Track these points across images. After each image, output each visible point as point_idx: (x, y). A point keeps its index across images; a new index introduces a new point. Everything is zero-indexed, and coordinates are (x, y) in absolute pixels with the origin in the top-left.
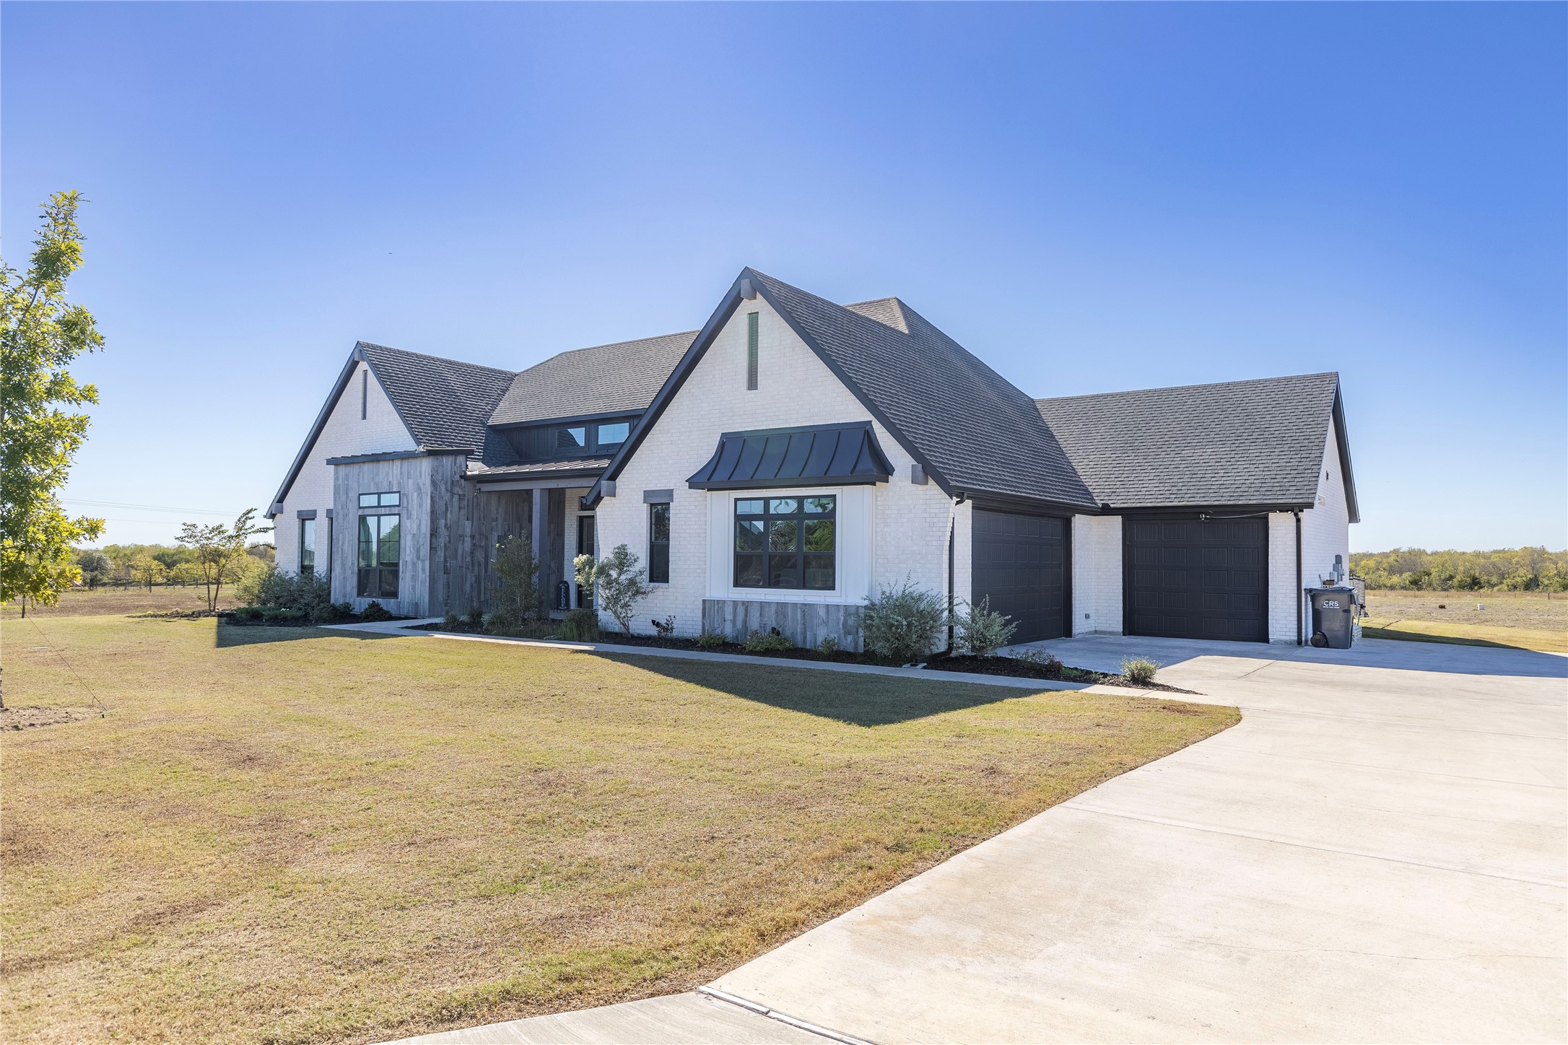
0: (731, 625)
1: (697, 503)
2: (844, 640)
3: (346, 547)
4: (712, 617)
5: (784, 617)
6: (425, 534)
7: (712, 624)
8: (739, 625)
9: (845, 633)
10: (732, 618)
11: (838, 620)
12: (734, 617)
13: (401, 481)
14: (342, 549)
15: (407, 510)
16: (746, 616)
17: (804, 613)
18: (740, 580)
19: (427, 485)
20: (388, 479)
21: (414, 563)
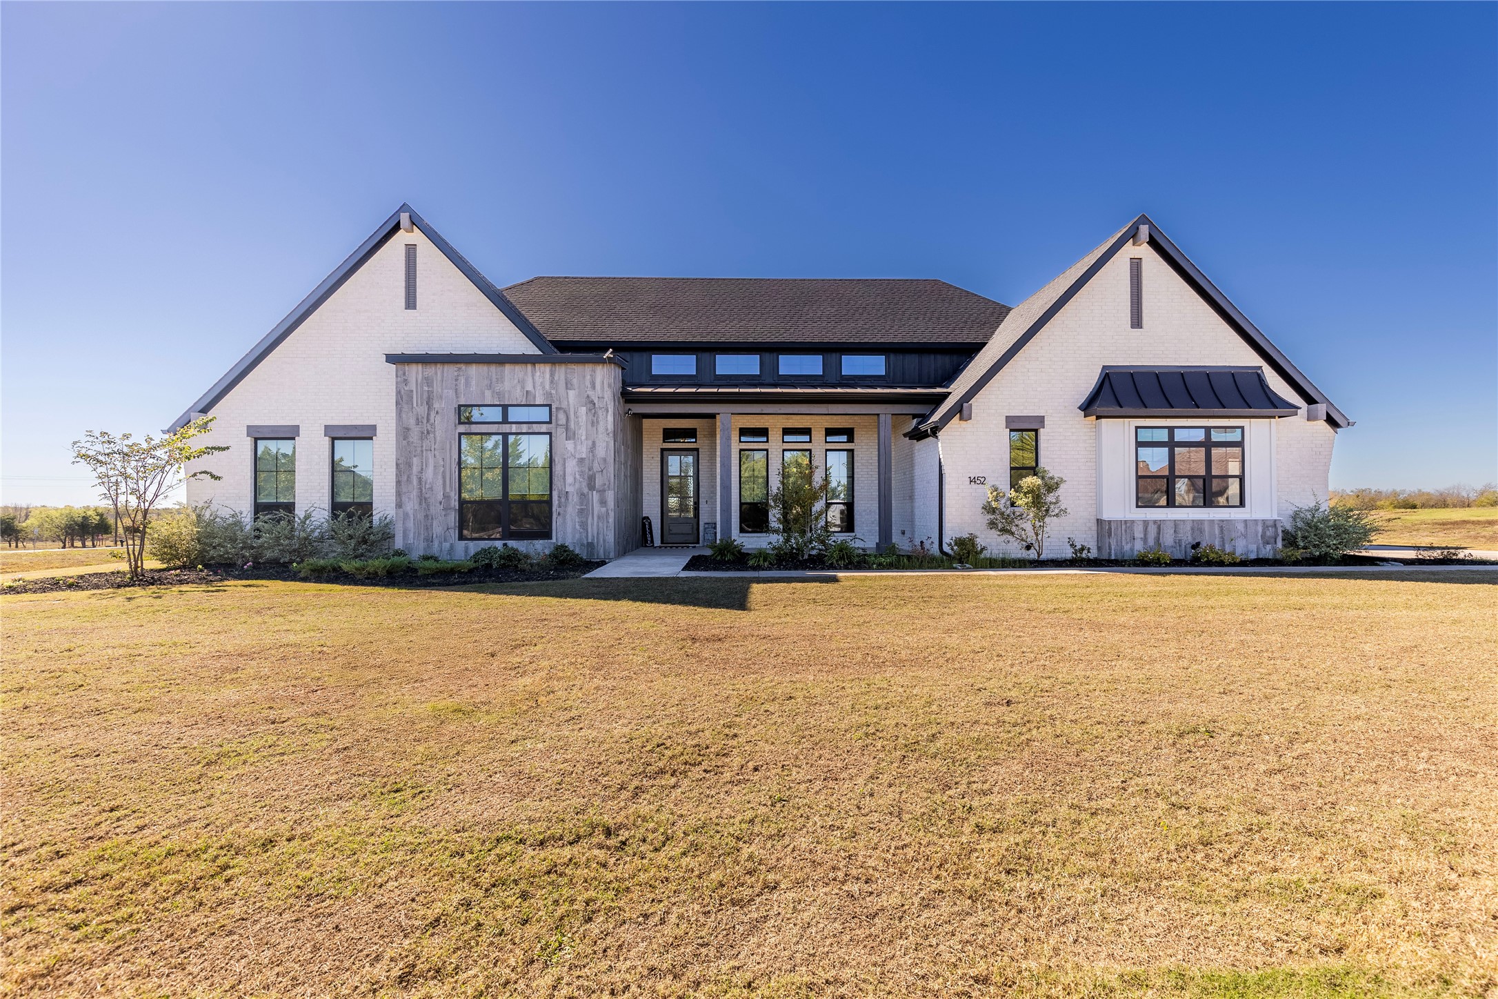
0: (1142, 543)
1: (1074, 430)
2: (1263, 550)
3: (429, 474)
4: (1120, 535)
5: (1201, 532)
6: (605, 460)
7: (1119, 543)
8: (1151, 542)
9: (1264, 543)
10: (1142, 536)
11: (1257, 532)
12: (1145, 535)
13: (553, 392)
14: (420, 480)
15: (567, 429)
16: (1159, 533)
17: (1221, 528)
18: (1143, 502)
19: (606, 399)
20: (523, 388)
21: (583, 494)
